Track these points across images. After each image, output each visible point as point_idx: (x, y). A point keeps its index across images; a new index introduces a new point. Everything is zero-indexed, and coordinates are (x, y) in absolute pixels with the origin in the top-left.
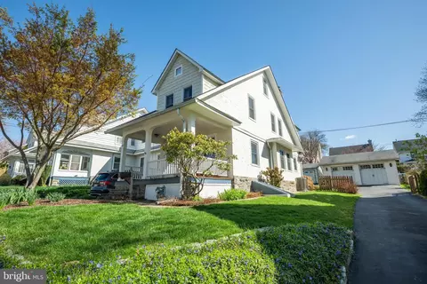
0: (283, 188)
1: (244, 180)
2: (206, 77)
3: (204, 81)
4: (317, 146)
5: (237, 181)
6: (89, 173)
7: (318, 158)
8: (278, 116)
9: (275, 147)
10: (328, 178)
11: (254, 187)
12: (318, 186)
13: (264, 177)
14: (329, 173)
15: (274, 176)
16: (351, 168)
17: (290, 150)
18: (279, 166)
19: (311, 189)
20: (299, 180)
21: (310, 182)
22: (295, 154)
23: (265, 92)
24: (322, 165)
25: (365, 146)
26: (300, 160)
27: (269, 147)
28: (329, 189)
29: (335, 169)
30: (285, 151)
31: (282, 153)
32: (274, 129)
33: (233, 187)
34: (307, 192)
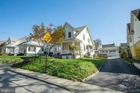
0: (90, 56)
1: (83, 55)
2: (75, 31)
3: (74, 32)
4: (99, 44)
5: (81, 55)
6: (36, 52)
7: (99, 48)
8: (89, 38)
9: (89, 47)
10: (101, 54)
11: (84, 56)
12: (98, 56)
13: (86, 54)
14: (101, 53)
15: (89, 54)
16: (107, 52)
17: (92, 47)
18: (90, 51)
19: (97, 57)
20: (94, 55)
21: (96, 55)
22: (93, 48)
23: (87, 32)
24: (100, 51)
25: (112, 45)
26: (94, 49)
27: (87, 47)
28: (101, 57)
29: (103, 52)
30: (91, 47)
31: (90, 48)
32: (88, 42)
33: (81, 56)
34: (96, 58)
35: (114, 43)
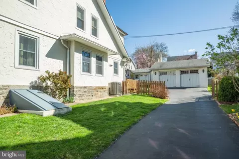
14: (157, 77)
17: (104, 52)
20: (113, 85)
24: (152, 70)
25: (192, 57)
27: (64, 45)
29: (162, 73)
30: (95, 53)
31: (88, 55)
35: (196, 52)
